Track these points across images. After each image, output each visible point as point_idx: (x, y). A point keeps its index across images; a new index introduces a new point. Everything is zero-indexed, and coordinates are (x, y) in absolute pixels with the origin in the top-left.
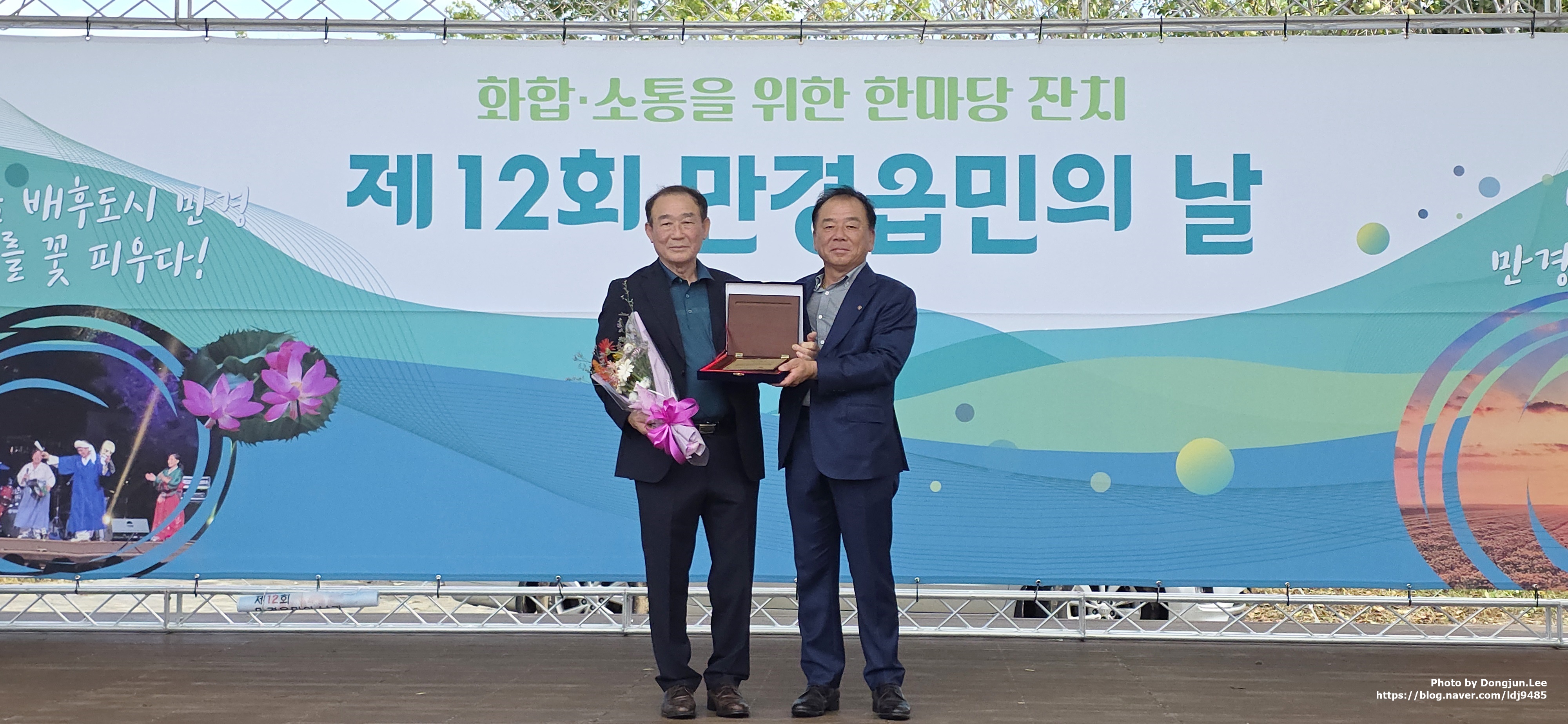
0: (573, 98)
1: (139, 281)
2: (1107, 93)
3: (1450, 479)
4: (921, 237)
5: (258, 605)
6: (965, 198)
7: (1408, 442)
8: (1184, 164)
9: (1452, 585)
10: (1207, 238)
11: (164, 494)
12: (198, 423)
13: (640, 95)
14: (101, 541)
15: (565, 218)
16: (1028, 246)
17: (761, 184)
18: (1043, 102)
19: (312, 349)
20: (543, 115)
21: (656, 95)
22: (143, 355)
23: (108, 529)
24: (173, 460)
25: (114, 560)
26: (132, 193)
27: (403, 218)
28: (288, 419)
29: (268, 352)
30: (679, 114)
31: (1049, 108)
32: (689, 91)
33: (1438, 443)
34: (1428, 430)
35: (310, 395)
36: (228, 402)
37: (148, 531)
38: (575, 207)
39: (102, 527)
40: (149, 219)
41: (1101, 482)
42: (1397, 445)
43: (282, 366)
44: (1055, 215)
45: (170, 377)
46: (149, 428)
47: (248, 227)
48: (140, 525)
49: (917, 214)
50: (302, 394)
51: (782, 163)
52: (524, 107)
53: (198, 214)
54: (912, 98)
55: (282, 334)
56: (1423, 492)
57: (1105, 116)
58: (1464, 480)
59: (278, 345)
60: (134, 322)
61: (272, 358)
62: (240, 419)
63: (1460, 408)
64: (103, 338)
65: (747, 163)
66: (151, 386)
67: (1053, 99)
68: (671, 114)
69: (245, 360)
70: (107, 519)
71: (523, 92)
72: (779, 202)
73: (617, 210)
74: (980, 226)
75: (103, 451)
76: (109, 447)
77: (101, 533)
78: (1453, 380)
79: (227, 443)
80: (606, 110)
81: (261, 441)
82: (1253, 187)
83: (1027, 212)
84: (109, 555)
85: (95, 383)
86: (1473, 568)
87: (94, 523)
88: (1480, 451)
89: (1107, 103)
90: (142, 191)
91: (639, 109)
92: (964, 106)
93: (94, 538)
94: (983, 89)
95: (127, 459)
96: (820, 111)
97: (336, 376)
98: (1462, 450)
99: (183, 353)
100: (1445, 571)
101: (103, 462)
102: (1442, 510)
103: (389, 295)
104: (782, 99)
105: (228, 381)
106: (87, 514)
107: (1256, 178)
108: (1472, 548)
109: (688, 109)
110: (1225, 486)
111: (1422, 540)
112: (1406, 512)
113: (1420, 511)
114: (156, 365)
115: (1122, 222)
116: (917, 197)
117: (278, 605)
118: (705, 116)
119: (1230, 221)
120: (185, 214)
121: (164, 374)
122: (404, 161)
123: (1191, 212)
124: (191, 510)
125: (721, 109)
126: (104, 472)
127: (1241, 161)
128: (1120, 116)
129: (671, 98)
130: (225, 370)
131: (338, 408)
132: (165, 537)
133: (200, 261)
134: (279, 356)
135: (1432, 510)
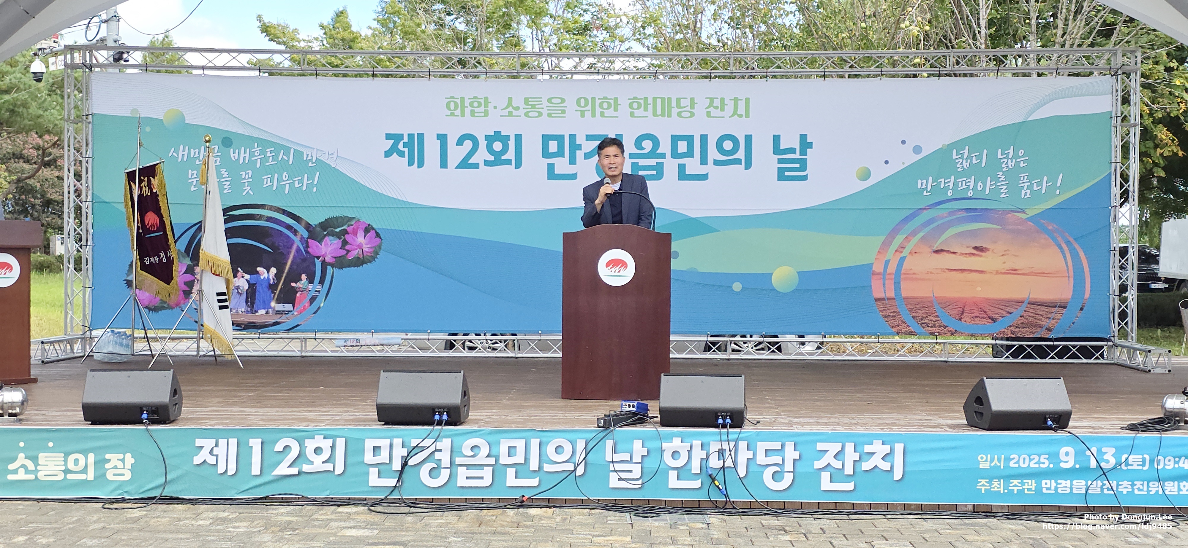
0: (491, 106)
1: (286, 192)
2: (742, 105)
3: (897, 285)
4: (654, 173)
5: (345, 344)
6: (675, 154)
7: (878, 268)
8: (777, 139)
9: (898, 334)
10: (787, 174)
11: (300, 293)
12: (316, 259)
13: (522, 105)
14: (271, 314)
15: (487, 163)
16: (704, 177)
17: (579, 147)
18: (711, 109)
19: (369, 225)
20: (476, 114)
21: (529, 105)
22: (289, 227)
23: (274, 309)
24: (304, 277)
25: (276, 323)
26: (282, 151)
27: (411, 163)
28: (358, 258)
29: (348, 226)
30: (540, 114)
31: (714, 112)
32: (545, 103)
33: (892, 268)
34: (887, 262)
35: (368, 246)
36: (330, 249)
37: (292, 309)
38: (492, 158)
39: (271, 308)
40: (291, 163)
41: (737, 287)
42: (873, 269)
43: (355, 233)
44: (717, 163)
45: (302, 238)
46: (292, 262)
47: (337, 168)
48: (289, 307)
49: (653, 162)
50: (364, 246)
51: (589, 138)
52: (468, 111)
53: (314, 161)
54: (650, 107)
55: (354, 218)
56: (885, 291)
57: (740, 116)
58: (903, 285)
59: (353, 223)
60: (284, 212)
61: (349, 229)
62: (335, 258)
63: (902, 252)
64: (270, 219)
65: (572, 137)
66: (293, 243)
67: (716, 108)
68: (537, 114)
69: (338, 230)
70: (273, 304)
71: (467, 104)
72: (587, 156)
73: (511, 160)
74: (682, 167)
75: (270, 273)
76: (273, 270)
77: (270, 310)
78: (899, 239)
79: (329, 268)
80: (506, 113)
81: (345, 267)
82: (808, 150)
83: (704, 161)
84: (274, 321)
85: (267, 240)
86: (908, 326)
87: (267, 306)
88: (911, 272)
89: (741, 110)
90: (287, 150)
91: (522, 112)
92: (675, 111)
93: (267, 313)
94: (683, 103)
95: (282, 276)
96: (607, 113)
97: (380, 238)
98: (902, 272)
99: (308, 227)
100: (895, 327)
101: (271, 278)
102: (894, 299)
103: (405, 200)
104: (589, 107)
105: (329, 240)
106: (264, 302)
107: (810, 145)
108: (907, 317)
109: (545, 112)
110: (794, 288)
111: (885, 313)
112: (877, 300)
113: (883, 299)
114: (295, 232)
115: (748, 166)
116: (653, 154)
117: (355, 344)
118: (553, 115)
119: (798, 166)
120: (307, 161)
121: (299, 236)
122: (411, 136)
123: (780, 161)
124: (313, 300)
125: (560, 112)
126: (271, 282)
127: (803, 137)
128: (747, 116)
129: (537, 107)
130: (328, 235)
131: (381, 253)
132: (301, 312)
133: (315, 183)
134: (354, 228)
135: (888, 299)
